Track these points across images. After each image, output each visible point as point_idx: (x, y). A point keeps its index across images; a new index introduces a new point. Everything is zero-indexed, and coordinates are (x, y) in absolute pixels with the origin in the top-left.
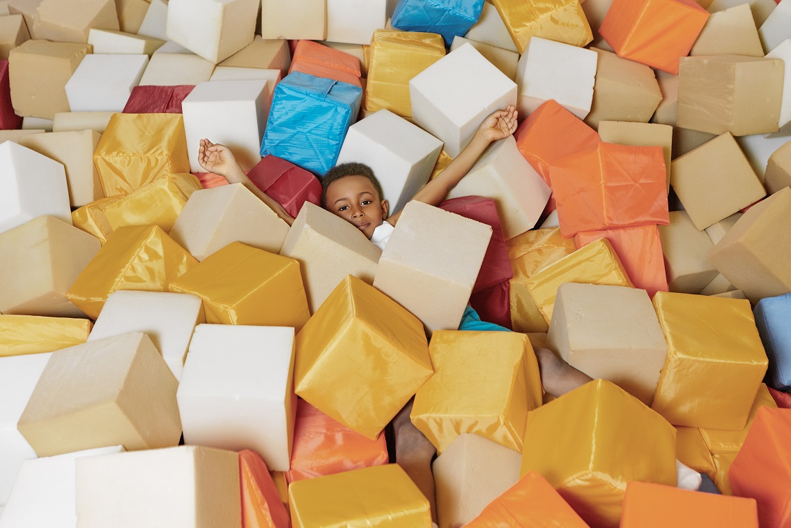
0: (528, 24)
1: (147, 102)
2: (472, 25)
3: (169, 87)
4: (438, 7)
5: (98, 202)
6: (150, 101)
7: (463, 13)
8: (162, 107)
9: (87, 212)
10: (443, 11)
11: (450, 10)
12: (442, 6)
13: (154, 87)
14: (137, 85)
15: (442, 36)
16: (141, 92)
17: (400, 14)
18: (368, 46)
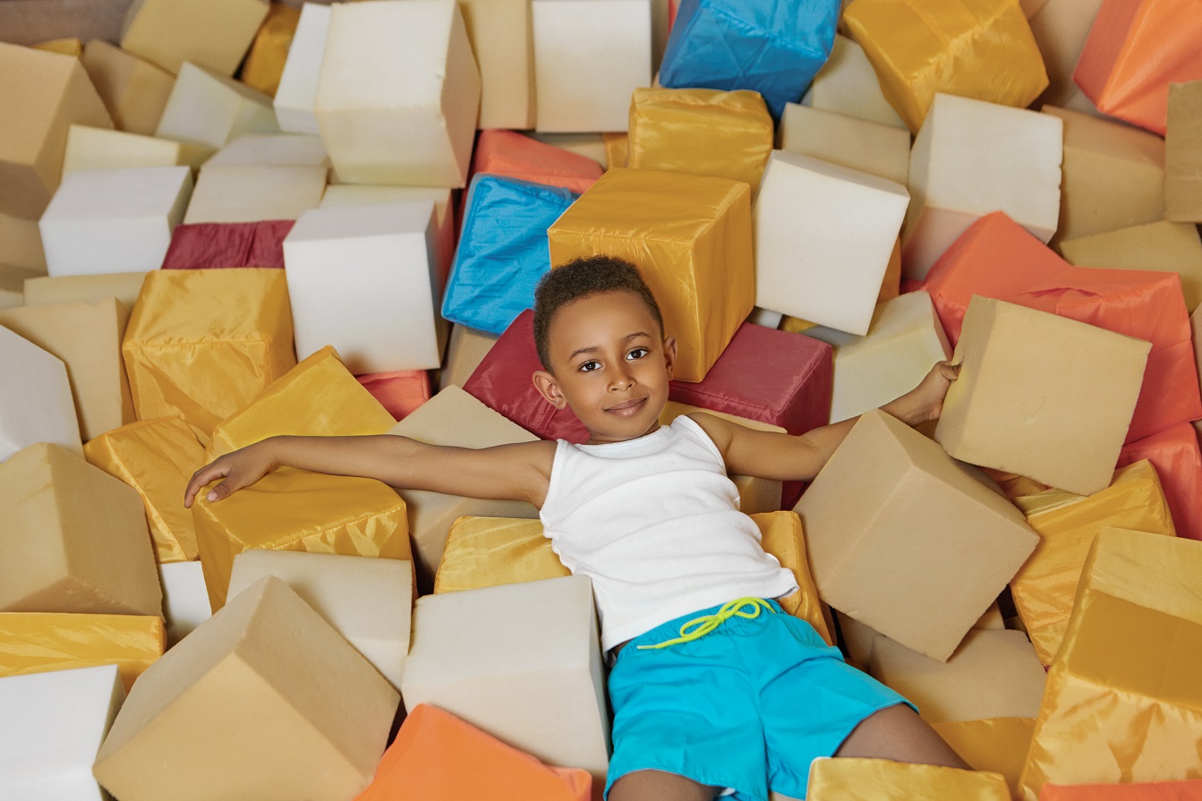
0: (931, 60)
1: (205, 252)
2: (820, 68)
3: (245, 225)
4: (752, 33)
5: (128, 427)
6: (212, 250)
7: (800, 45)
8: (237, 260)
9: (108, 442)
10: (761, 42)
11: (774, 40)
12: (759, 32)
13: (216, 226)
14: (178, 225)
15: (763, 96)
16: (191, 235)
17: (678, 57)
18: (623, 135)
